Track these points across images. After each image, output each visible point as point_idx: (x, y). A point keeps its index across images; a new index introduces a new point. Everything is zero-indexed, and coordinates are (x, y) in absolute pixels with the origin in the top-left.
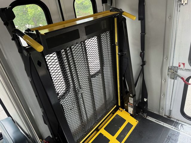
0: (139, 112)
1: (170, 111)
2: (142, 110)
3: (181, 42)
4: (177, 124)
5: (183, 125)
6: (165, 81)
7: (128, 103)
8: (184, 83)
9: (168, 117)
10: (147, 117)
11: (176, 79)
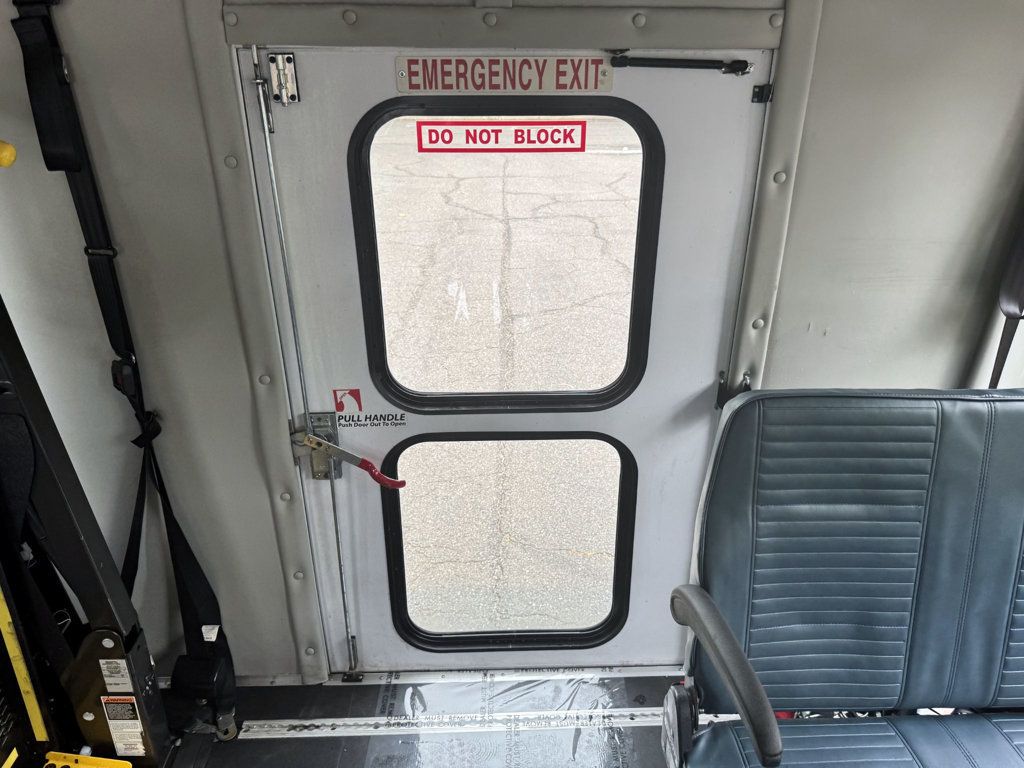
0: (190, 722)
1: (352, 642)
2: (204, 702)
3: (318, 286)
4: (394, 696)
5: (421, 685)
6: (288, 496)
7: (103, 699)
8: (378, 486)
9: (349, 677)
10: (239, 728)
11: (340, 475)
